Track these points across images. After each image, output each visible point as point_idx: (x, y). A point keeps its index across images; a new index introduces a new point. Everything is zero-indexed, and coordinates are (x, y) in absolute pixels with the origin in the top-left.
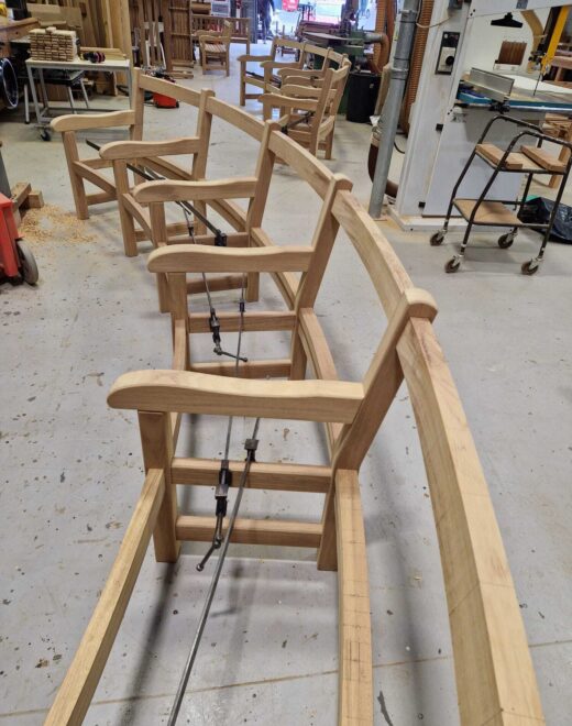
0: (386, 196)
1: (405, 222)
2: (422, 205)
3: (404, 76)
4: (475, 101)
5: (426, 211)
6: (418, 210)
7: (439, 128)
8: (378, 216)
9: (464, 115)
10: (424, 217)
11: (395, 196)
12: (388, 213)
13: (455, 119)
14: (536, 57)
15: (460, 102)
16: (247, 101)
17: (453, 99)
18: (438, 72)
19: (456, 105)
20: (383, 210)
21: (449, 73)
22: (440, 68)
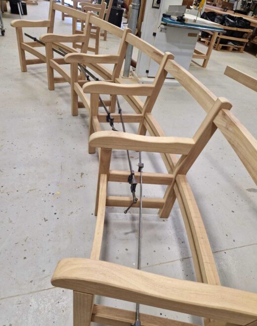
0: (131, 67)
1: (140, 79)
2: (147, 72)
3: (138, 8)
4: (170, 22)
5: (150, 74)
6: (146, 74)
7: (154, 34)
8: (128, 76)
9: (166, 29)
10: (149, 77)
11: (135, 67)
12: (133, 75)
13: (161, 31)
14: (196, 3)
15: (163, 22)
16: (65, 18)
17: (160, 21)
18: (153, 7)
19: (162, 24)
20: (130, 74)
21: (158, 8)
22: (155, 5)
